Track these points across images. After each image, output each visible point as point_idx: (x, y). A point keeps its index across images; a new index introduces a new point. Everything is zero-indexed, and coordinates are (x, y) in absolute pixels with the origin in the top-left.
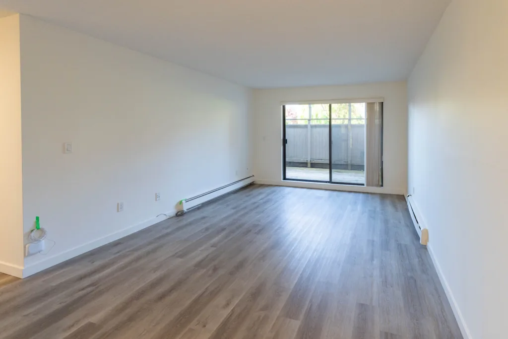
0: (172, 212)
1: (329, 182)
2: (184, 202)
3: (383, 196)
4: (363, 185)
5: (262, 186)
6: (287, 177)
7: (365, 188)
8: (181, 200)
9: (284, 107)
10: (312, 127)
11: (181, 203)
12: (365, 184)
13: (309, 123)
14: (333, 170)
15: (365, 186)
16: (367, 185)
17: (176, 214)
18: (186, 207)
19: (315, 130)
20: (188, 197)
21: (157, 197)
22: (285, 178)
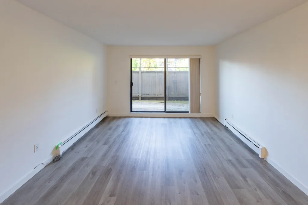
0: (48, 158)
1: (164, 112)
2: (60, 146)
3: (204, 119)
4: (188, 112)
5: (120, 118)
6: (133, 110)
7: (189, 114)
8: (56, 145)
9: (131, 60)
10: (142, 72)
11: (57, 148)
12: (189, 111)
13: (140, 70)
14: (167, 101)
15: (189, 113)
16: (191, 112)
17: (53, 160)
18: (62, 151)
19: (144, 74)
20: (63, 141)
21: (35, 148)
22: (132, 111)
